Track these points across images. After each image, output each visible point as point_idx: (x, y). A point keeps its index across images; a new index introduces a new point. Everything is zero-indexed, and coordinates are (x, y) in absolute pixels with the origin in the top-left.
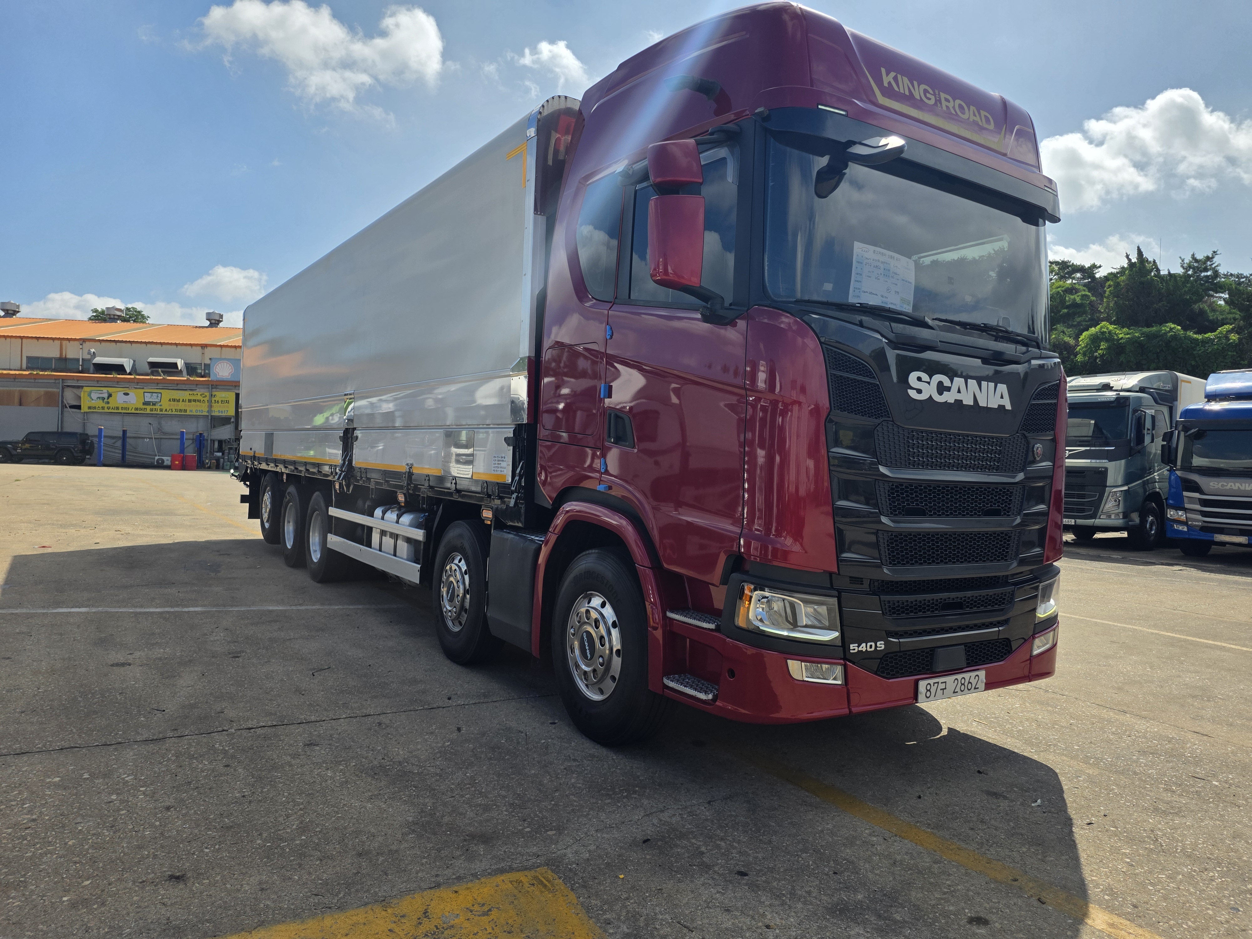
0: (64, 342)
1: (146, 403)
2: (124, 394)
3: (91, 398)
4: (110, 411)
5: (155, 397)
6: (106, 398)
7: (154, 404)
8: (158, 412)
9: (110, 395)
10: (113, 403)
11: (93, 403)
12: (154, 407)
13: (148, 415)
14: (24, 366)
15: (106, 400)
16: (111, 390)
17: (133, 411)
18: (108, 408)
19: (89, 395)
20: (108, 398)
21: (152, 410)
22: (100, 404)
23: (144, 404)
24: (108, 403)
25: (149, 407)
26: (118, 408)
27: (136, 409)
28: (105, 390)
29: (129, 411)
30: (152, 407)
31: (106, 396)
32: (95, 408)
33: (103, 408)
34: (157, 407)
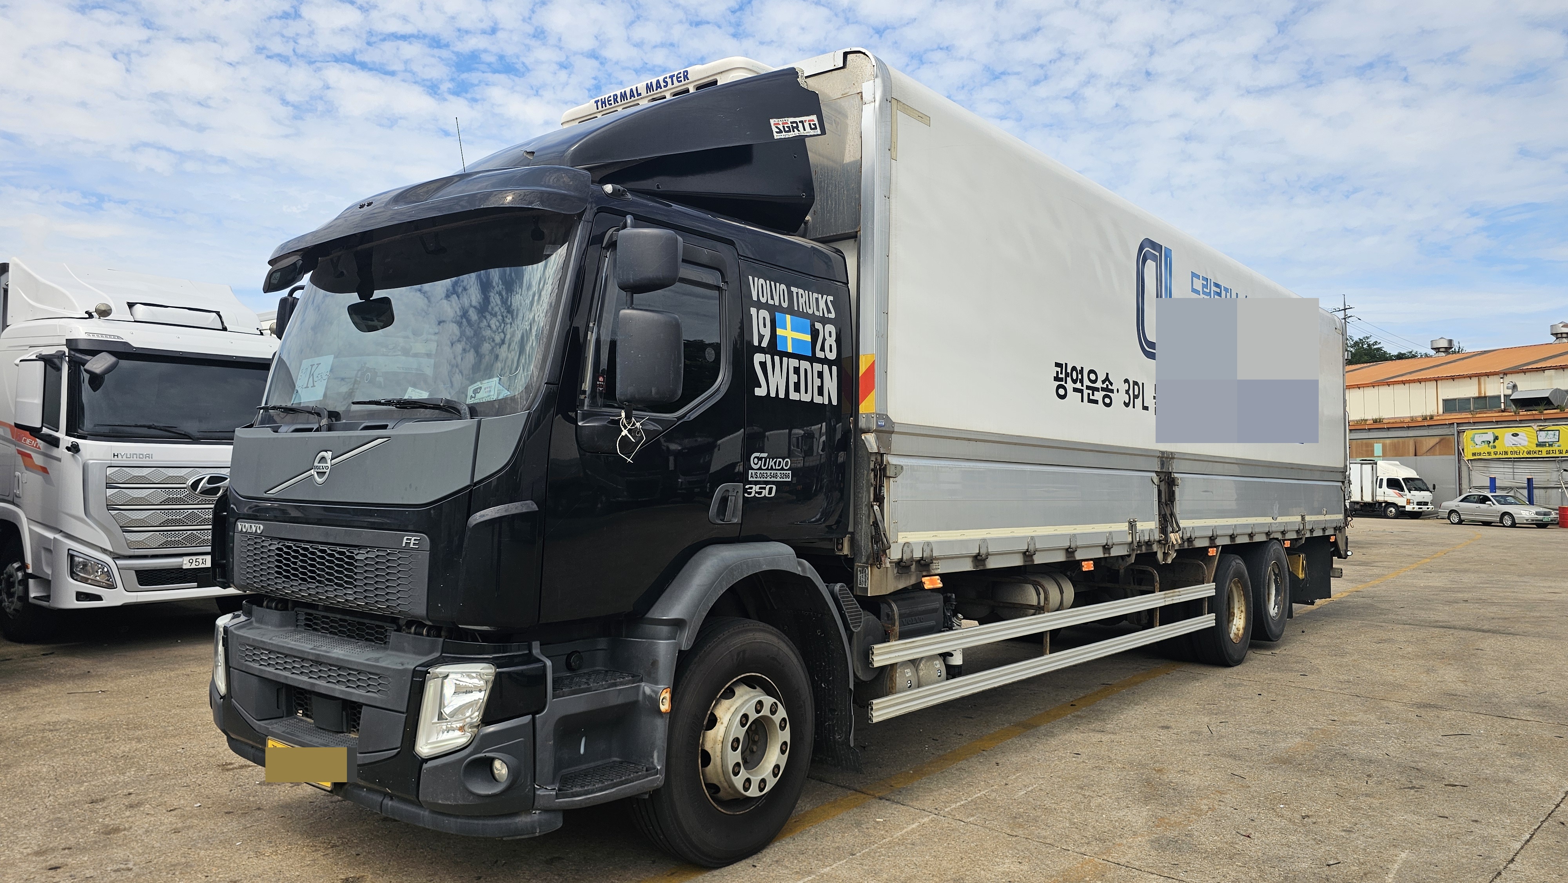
0: (1482, 379)
1: (1540, 445)
2: (1513, 435)
3: (1475, 443)
4: (1497, 456)
5: (1552, 436)
6: (1492, 442)
7: (1550, 445)
8: (1557, 455)
9: (1496, 438)
10: (1500, 446)
11: (1477, 449)
12: (1551, 449)
13: (1544, 460)
14: (1441, 411)
15: (1491, 444)
16: (1498, 432)
17: (1526, 455)
18: (1496, 453)
19: (1473, 439)
20: (1494, 442)
21: (1548, 452)
22: (1485, 448)
23: (1537, 445)
24: (1495, 447)
25: (1544, 449)
26: (1506, 453)
27: (1529, 453)
28: (1490, 432)
29: (1522, 456)
30: (1548, 449)
31: (1491, 439)
32: (1480, 454)
33: (1489, 453)
34: (1555, 448)
